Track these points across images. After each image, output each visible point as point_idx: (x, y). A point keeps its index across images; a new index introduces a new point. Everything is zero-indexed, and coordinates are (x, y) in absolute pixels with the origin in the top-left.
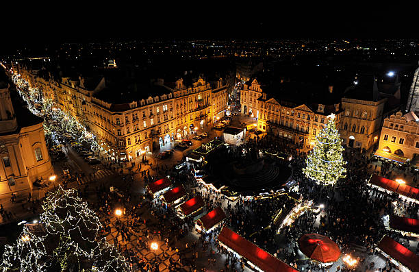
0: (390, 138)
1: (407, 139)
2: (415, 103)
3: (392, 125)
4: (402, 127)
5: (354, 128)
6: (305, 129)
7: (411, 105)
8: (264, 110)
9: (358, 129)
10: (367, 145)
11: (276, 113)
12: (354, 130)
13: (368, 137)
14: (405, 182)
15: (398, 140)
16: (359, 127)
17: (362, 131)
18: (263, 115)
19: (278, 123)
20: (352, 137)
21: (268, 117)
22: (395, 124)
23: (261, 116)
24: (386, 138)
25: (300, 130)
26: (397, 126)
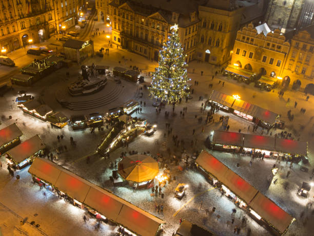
0: (241, 52)
1: (256, 53)
2: (273, 15)
3: (244, 38)
4: (252, 40)
5: (210, 41)
6: (160, 41)
7: (269, 16)
8: (117, 17)
9: (214, 42)
10: (221, 59)
11: (130, 22)
12: (210, 43)
13: (222, 50)
14: (240, 98)
15: (248, 54)
16: (214, 40)
17: (218, 45)
18: (117, 25)
19: (133, 34)
20: (208, 52)
21: (123, 27)
22: (246, 37)
23: (115, 26)
24: (238, 53)
25: (155, 43)
26: (248, 39)
